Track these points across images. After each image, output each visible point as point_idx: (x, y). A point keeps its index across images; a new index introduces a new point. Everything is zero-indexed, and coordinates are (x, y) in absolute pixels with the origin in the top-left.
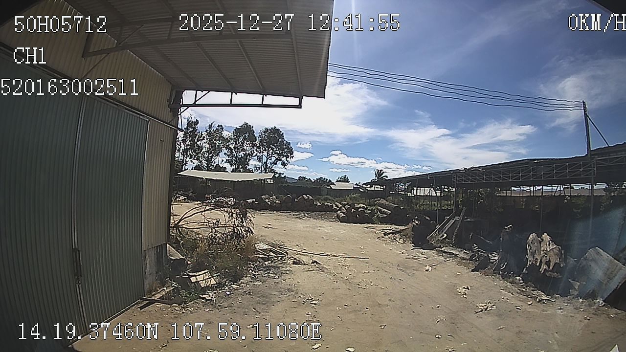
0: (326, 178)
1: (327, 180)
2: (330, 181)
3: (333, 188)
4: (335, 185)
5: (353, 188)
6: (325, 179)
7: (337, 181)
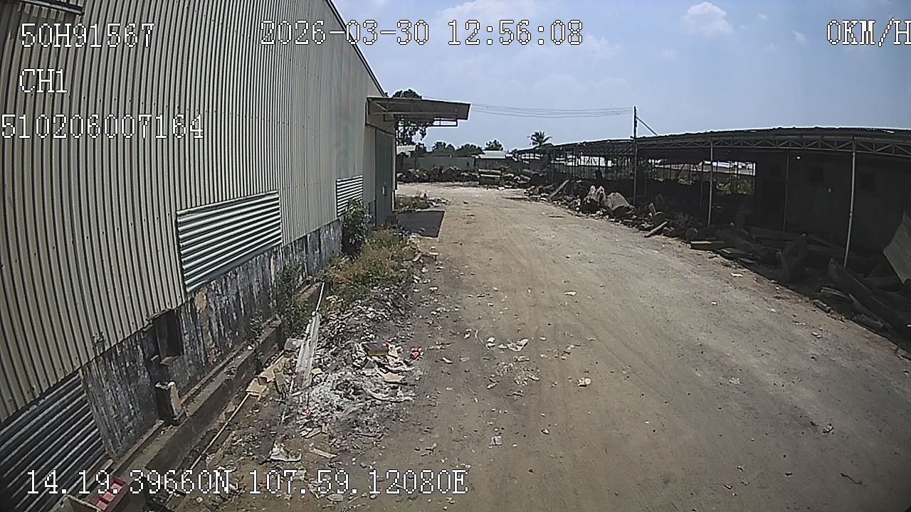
0: (474, 144)
1: (475, 147)
2: (479, 148)
3: (482, 157)
4: (484, 154)
5: (504, 157)
6: (472, 146)
7: (486, 149)
